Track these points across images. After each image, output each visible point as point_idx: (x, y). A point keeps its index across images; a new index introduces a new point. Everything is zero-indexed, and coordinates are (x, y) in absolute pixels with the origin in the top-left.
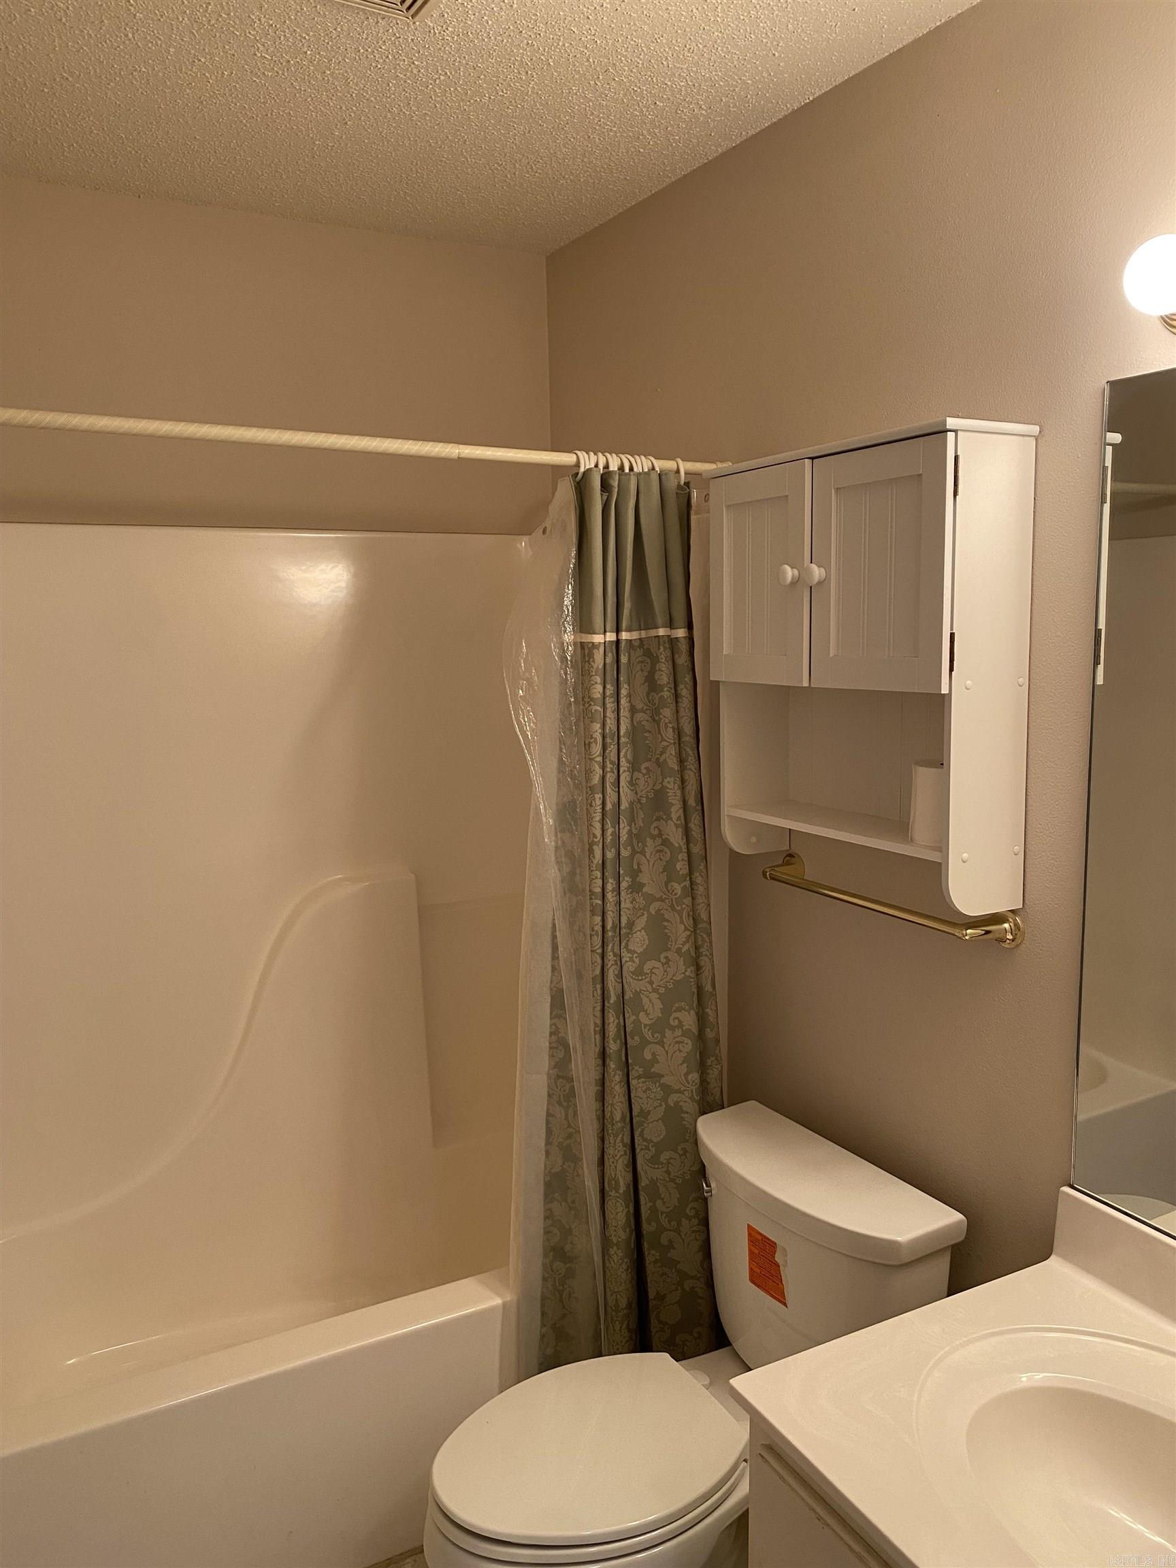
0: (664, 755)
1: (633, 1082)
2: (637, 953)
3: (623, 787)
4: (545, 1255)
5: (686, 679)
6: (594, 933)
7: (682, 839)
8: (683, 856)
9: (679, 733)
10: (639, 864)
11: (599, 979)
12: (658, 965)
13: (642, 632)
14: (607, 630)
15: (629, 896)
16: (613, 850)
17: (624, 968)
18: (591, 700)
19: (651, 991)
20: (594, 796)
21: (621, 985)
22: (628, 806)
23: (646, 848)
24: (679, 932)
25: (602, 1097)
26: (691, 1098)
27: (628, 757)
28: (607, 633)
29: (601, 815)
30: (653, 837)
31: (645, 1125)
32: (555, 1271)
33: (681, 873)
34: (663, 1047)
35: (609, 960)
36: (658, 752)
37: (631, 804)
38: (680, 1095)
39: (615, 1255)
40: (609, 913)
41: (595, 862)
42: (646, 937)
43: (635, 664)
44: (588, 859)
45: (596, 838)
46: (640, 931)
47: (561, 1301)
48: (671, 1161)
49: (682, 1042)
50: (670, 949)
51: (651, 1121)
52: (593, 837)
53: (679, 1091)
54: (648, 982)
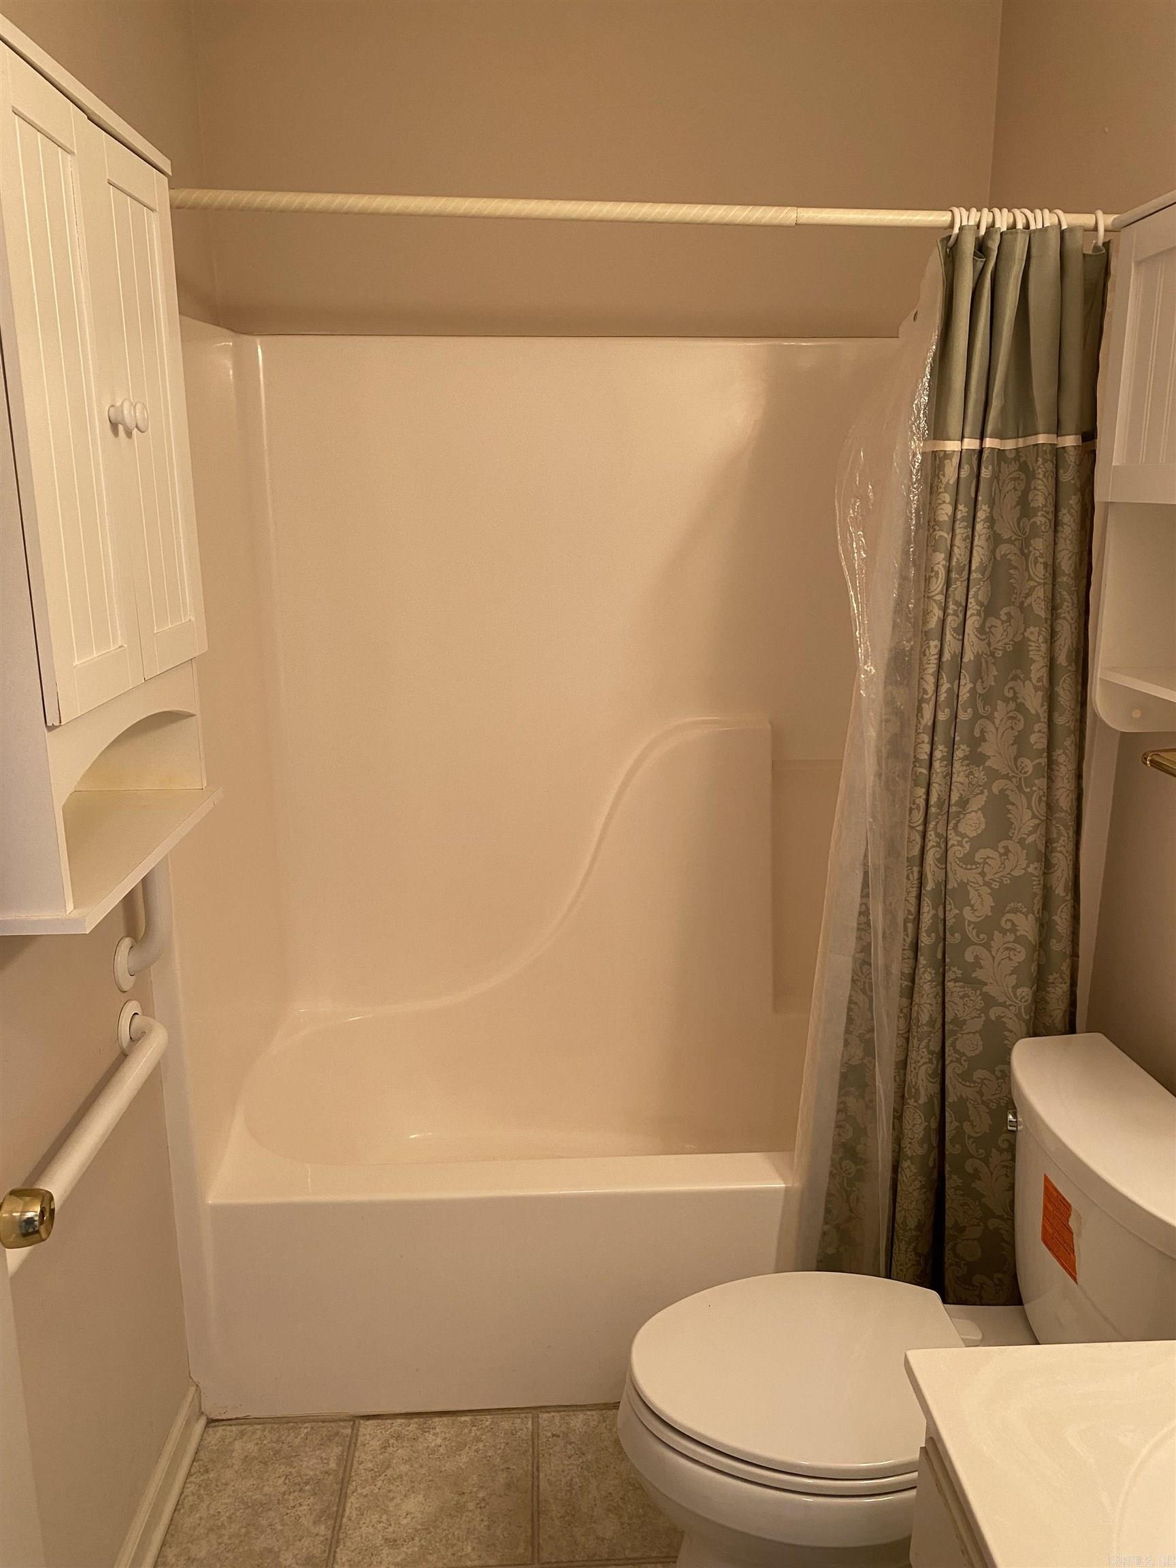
0: (1029, 598)
1: (949, 985)
2: (968, 837)
3: (969, 635)
4: (834, 1152)
5: (1071, 502)
6: (914, 807)
7: (1042, 706)
8: (1041, 726)
9: (1054, 571)
10: (982, 732)
11: (917, 861)
12: (996, 855)
13: (1020, 439)
14: (966, 435)
15: (964, 768)
16: (947, 710)
17: (949, 852)
18: (936, 525)
19: (981, 884)
20: (928, 643)
21: (944, 871)
22: (972, 659)
23: (996, 713)
24: (1026, 819)
25: (910, 992)
26: (1018, 1015)
27: (980, 598)
28: (965, 439)
29: (935, 666)
30: (1006, 700)
31: (959, 1035)
32: (844, 1169)
33: (1035, 747)
34: (990, 951)
35: (930, 841)
36: (1023, 595)
37: (978, 656)
38: (1004, 1009)
39: (908, 1170)
40: (934, 785)
41: (923, 722)
42: (983, 820)
43: (1007, 481)
44: (915, 719)
45: (927, 694)
46: (976, 812)
47: (848, 1201)
48: (985, 1081)
49: (1014, 950)
50: (1011, 838)
51: (966, 1031)
52: (923, 694)
53: (1003, 1005)
54: (979, 873)
